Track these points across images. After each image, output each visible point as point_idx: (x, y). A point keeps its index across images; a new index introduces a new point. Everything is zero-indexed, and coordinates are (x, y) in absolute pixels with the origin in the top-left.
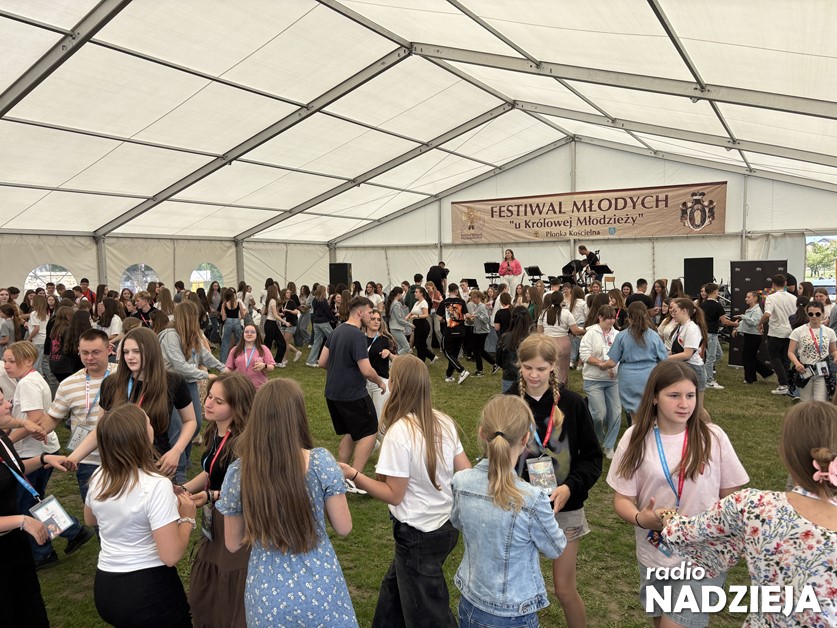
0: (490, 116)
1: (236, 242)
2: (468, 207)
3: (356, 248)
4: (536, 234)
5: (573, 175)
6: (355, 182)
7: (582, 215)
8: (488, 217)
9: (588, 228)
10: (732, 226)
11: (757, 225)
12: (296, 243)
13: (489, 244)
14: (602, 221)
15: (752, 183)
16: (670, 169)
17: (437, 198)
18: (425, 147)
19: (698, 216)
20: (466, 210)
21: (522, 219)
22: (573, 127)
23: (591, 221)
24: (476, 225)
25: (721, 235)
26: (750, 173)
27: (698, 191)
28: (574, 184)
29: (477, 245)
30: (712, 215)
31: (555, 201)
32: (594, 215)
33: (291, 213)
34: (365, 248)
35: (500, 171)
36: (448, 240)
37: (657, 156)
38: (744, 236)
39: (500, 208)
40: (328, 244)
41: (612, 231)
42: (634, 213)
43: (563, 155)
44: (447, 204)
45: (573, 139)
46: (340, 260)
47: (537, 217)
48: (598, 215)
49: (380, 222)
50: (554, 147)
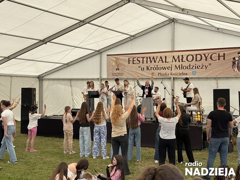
2: (116, 58)
3: (54, 79)
4: (153, 74)
5: (173, 41)
6: (44, 42)
7: (178, 64)
8: (126, 64)
9: (181, 71)
12: (17, 76)
16: (226, 38)
17: (99, 52)
18: (82, 23)
20: (115, 59)
21: (145, 65)
23: (182, 67)
24: (120, 68)
31: (163, 55)
35: (133, 38)
36: (105, 76)
37: (219, 30)
40: (38, 77)
41: (194, 73)
42: (206, 63)
45: (173, 21)
47: (153, 65)
49: (68, 65)
50: (163, 25)
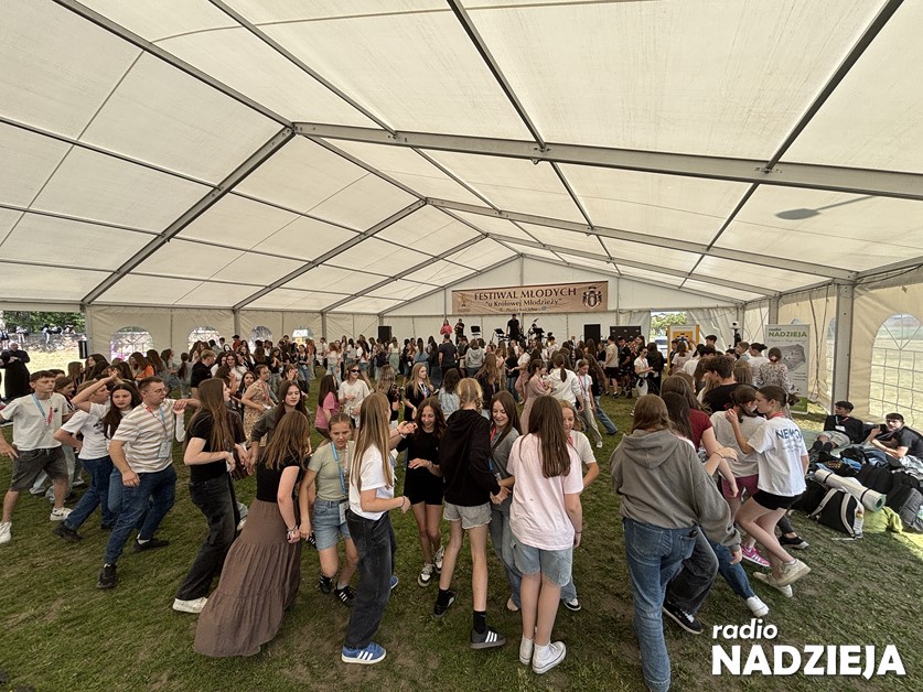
0: (474, 241)
1: (322, 313)
2: (462, 293)
3: (395, 317)
4: (501, 310)
5: (522, 276)
6: (394, 278)
7: (527, 299)
8: (473, 299)
9: (530, 307)
10: (612, 306)
11: (625, 306)
12: (359, 314)
13: (474, 315)
14: (539, 302)
15: (622, 282)
16: (577, 273)
17: (444, 288)
18: (436, 258)
19: (592, 299)
20: (461, 295)
21: (493, 300)
22: (521, 248)
23: (532, 303)
24: (466, 304)
25: (606, 311)
26: (620, 276)
27: (593, 286)
28: (522, 281)
29: (467, 316)
30: (600, 300)
31: (512, 291)
32: (533, 299)
33: (356, 296)
34: (400, 317)
35: (480, 273)
36: (450, 313)
37: (569, 265)
38: (618, 312)
39: (480, 295)
40: (378, 315)
41: (544, 308)
42: (556, 298)
43: (516, 264)
44: (449, 291)
45: (521, 255)
46: (385, 325)
47: (501, 300)
48: (536, 299)
49: (410, 302)
50: (511, 260)
